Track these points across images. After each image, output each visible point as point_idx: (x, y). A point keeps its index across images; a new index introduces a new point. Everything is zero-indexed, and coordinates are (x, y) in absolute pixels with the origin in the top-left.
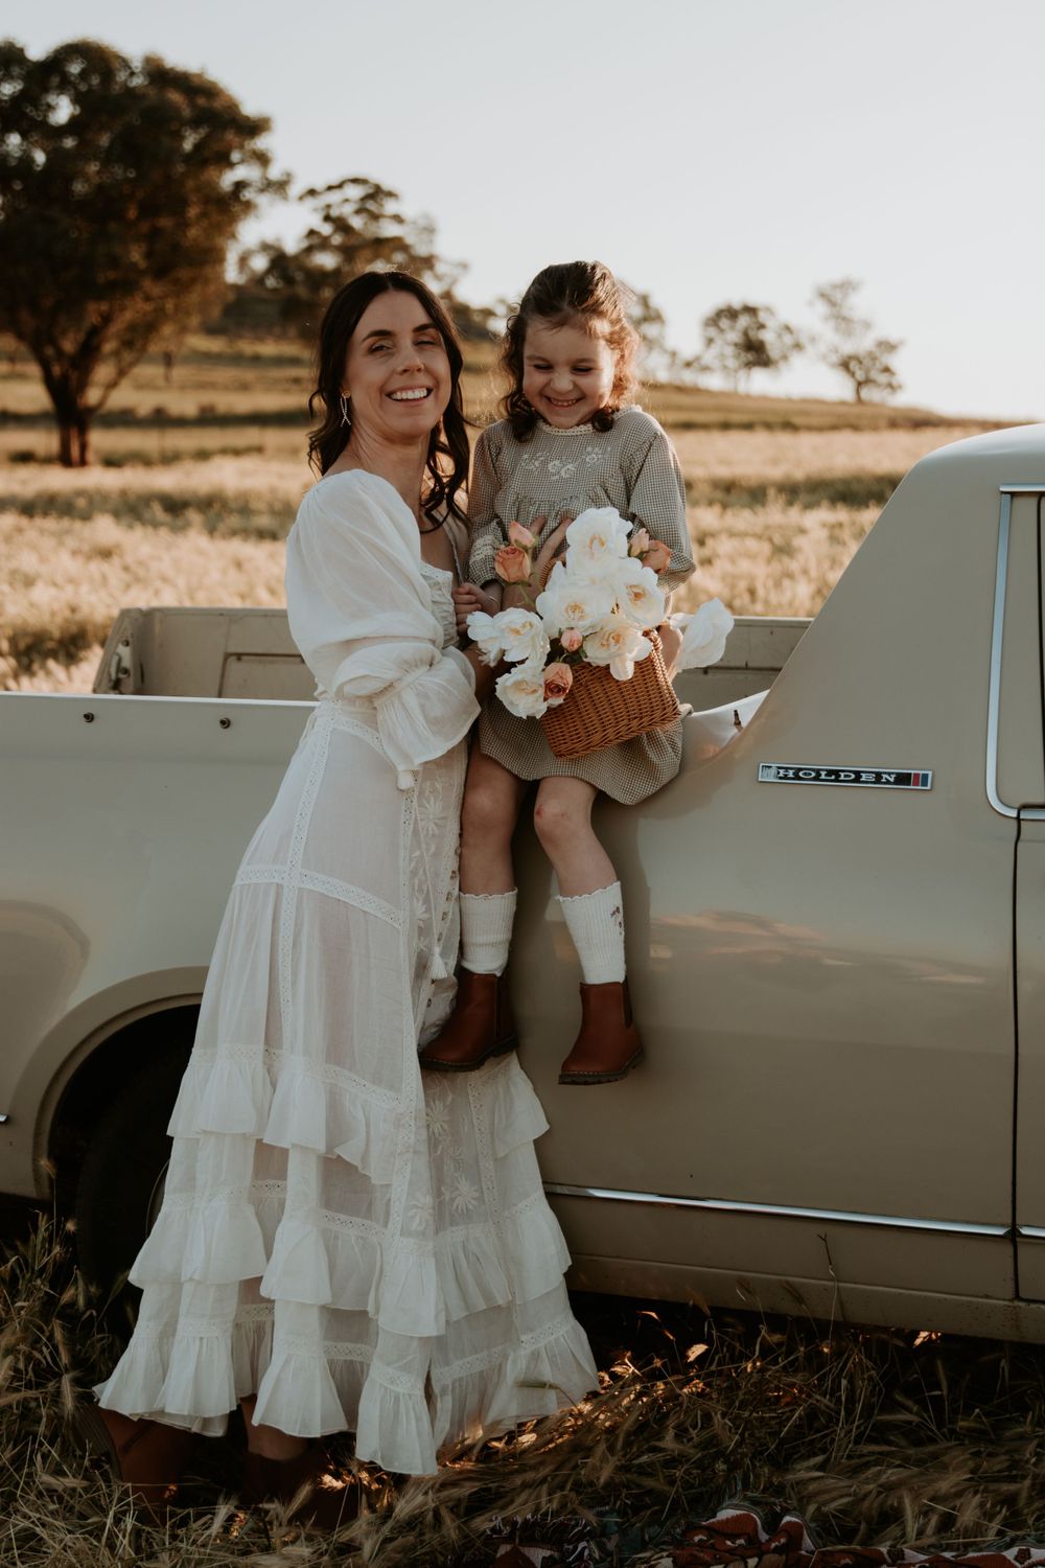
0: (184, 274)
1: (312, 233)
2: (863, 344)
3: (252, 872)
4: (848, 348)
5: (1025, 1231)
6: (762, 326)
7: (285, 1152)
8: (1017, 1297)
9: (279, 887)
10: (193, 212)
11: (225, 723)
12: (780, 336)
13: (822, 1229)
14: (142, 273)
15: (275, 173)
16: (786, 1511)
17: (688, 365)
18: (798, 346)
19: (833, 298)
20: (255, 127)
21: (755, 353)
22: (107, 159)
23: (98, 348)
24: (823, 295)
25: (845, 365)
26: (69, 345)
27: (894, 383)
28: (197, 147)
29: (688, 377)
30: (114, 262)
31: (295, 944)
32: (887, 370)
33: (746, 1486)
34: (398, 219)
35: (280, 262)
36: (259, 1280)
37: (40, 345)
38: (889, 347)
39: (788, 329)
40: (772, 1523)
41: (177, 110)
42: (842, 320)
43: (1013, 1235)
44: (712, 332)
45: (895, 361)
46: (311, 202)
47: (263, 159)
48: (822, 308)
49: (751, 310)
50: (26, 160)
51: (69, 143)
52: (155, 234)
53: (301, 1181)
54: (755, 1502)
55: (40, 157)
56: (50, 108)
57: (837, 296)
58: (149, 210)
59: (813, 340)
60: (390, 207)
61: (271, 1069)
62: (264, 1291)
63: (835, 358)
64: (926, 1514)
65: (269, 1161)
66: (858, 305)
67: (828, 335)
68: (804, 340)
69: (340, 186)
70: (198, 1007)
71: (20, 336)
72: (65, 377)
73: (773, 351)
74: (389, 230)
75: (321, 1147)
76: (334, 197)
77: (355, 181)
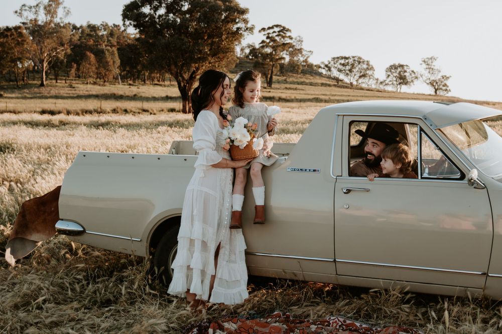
0: (221, 55)
1: (263, 42)
2: (437, 77)
3: (190, 187)
4: (433, 78)
5: (337, 260)
6: (405, 71)
7: (194, 240)
8: (337, 274)
9: (193, 189)
10: (224, 37)
11: (185, 160)
12: (411, 74)
13: (299, 260)
14: (209, 55)
15: (249, 25)
16: (287, 312)
17: (381, 83)
18: (416, 78)
19: (428, 63)
20: (243, 12)
21: (403, 80)
22: (199, 20)
23: (195, 77)
24: (424, 61)
25: (432, 84)
26: (186, 76)
27: (448, 89)
28: (226, 17)
29: (382, 87)
30: (200, 52)
31: (196, 200)
32: (445, 85)
33: (279, 308)
34: (291, 38)
35: (253, 51)
36: (189, 266)
37: (177, 76)
38: (446, 78)
39: (413, 71)
40: (284, 314)
41: (221, 6)
42: (430, 69)
43: (335, 261)
44: (389, 73)
45: (448, 82)
46: (263, 33)
47: (246, 21)
48: (424, 66)
49: (402, 66)
50: (175, 21)
51: (188, 16)
52: (213, 43)
53: (198, 245)
54: (281, 311)
55: (179, 20)
56: (182, 5)
57: (430, 62)
58: (211, 36)
59: (422, 76)
60: (288, 34)
61: (192, 224)
62: (191, 267)
63: (428, 81)
64: (315, 314)
65: (192, 242)
66: (436, 65)
67: (426, 74)
68: (419, 76)
69: (272, 28)
70: (181, 216)
71: (172, 74)
72: (185, 86)
73: (409, 79)
74: (288, 41)
75: (201, 239)
76: (271, 31)
77: (277, 26)
